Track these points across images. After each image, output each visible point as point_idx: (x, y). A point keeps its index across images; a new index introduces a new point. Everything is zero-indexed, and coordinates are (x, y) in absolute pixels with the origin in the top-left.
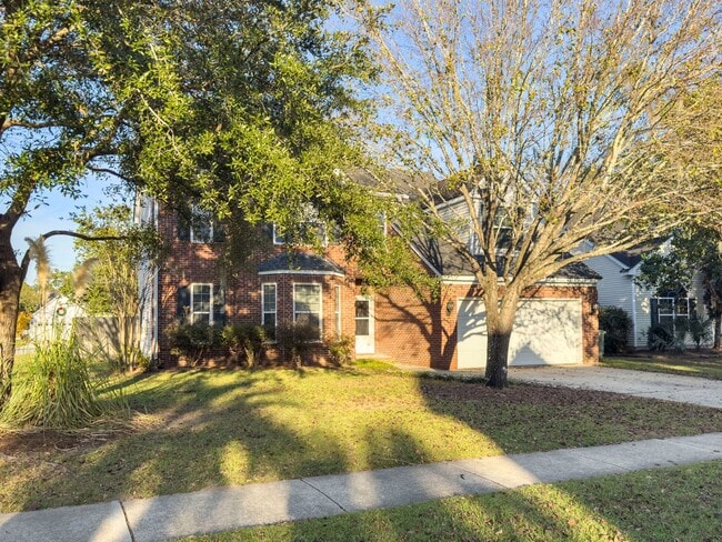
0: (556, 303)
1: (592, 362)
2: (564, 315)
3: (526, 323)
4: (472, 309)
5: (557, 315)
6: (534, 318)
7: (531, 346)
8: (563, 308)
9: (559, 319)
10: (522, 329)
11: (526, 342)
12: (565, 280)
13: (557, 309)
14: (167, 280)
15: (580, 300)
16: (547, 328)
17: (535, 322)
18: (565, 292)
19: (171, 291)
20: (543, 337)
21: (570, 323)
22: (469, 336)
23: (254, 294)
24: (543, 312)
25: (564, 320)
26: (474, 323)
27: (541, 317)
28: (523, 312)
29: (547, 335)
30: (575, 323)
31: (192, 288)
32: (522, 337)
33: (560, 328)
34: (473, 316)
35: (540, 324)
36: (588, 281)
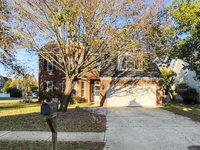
0: (146, 86)
1: (159, 106)
2: (150, 90)
3: (134, 93)
4: (114, 88)
5: (147, 90)
6: (137, 91)
7: (136, 101)
8: (149, 88)
9: (148, 91)
10: (132, 94)
11: (134, 99)
12: (148, 78)
13: (147, 88)
14: (41, 80)
15: (156, 85)
16: (142, 94)
17: (138, 92)
18: (149, 82)
19: (42, 83)
20: (141, 97)
21: (152, 93)
22: (112, 96)
23: (60, 84)
24: (141, 89)
25: (149, 92)
26: (114, 92)
27: (140, 91)
28: (133, 89)
29: (142, 97)
30: (154, 93)
31: (48, 83)
32: (132, 97)
33: (148, 94)
34: (114, 90)
35: (140, 93)
36: (158, 78)
